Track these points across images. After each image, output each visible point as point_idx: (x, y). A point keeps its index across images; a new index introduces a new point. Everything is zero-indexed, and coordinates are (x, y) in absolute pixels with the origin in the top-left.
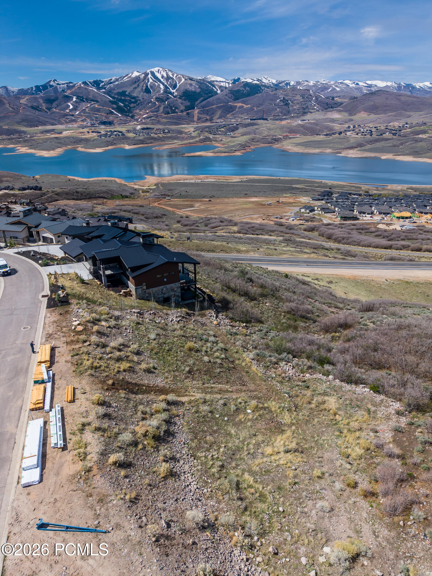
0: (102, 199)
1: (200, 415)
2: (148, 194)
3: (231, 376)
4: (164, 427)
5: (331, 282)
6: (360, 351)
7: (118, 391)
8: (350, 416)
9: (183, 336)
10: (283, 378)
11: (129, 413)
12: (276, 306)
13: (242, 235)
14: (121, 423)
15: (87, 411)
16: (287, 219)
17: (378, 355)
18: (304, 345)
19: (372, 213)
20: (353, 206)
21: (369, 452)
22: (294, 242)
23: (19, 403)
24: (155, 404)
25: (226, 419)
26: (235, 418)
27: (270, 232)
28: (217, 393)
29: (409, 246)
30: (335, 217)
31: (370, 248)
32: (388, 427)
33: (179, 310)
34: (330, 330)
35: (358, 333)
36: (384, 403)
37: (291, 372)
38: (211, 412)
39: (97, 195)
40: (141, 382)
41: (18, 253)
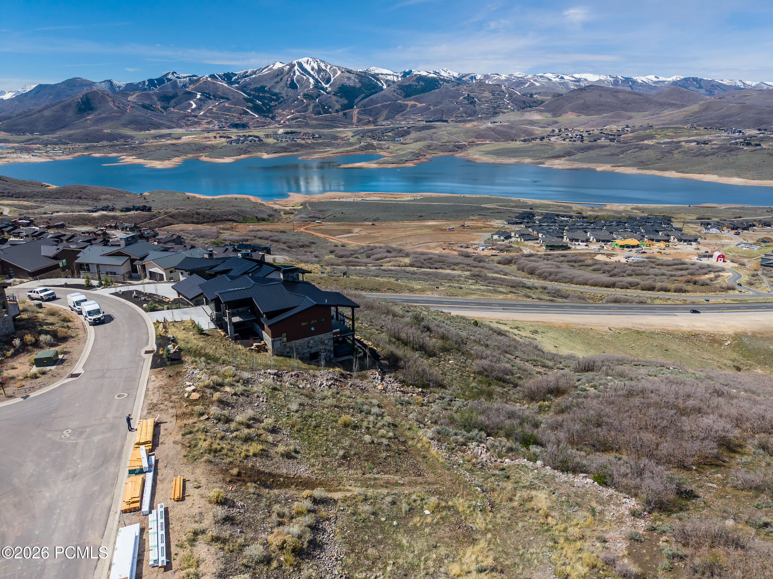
0: (231, 223)
1: (359, 518)
2: (291, 216)
3: (402, 462)
4: (308, 536)
5: (536, 332)
6: (577, 427)
7: (246, 484)
8: (568, 518)
9: (335, 406)
10: (474, 465)
11: (259, 516)
12: (463, 365)
13: (415, 269)
14: (248, 530)
15: (201, 513)
16: (475, 249)
17: (602, 432)
18: (502, 418)
19: (587, 240)
20: (561, 231)
21: (596, 570)
22: (486, 278)
23: (107, 501)
24: (296, 503)
25: (395, 523)
26: (408, 522)
27: (453, 265)
28: (382, 486)
29: (638, 284)
30: (539, 245)
31: (587, 287)
32: (620, 534)
33: (331, 370)
34: (537, 398)
35: (575, 401)
36: (614, 500)
37: (485, 457)
38: (374, 513)
39: (224, 217)
40: (278, 471)
41: (116, 294)
